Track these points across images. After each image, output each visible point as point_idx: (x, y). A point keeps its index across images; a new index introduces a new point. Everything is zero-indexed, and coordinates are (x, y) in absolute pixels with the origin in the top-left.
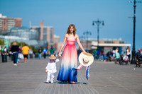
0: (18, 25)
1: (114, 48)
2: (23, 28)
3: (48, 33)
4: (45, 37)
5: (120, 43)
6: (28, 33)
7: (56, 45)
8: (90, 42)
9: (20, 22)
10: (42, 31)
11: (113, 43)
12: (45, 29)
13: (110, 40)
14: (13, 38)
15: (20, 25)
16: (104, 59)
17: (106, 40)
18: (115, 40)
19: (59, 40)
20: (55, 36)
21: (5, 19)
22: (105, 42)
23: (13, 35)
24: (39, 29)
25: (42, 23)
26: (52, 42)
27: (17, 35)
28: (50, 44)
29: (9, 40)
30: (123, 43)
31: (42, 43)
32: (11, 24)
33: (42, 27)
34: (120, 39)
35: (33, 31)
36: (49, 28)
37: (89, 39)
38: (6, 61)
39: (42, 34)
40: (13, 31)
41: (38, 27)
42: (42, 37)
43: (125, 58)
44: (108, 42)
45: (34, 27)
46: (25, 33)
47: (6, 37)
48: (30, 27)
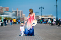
0: (7, 10)
1: (49, 19)
2: (9, 11)
3: (20, 13)
4: (19, 15)
5: (51, 16)
6: (11, 13)
7: (24, 18)
8: (38, 16)
9: (8, 9)
10: (17, 12)
11: (48, 16)
12: (19, 12)
13: (47, 15)
14: (5, 16)
15: (8, 10)
16: (45, 23)
17: (45, 15)
18: (49, 15)
19: (25, 16)
20: (23, 14)
21: (1, 8)
22: (45, 16)
23: (5, 14)
24: (16, 12)
25: (18, 9)
26: (22, 17)
27: (7, 15)
28: (21, 18)
29: (3, 17)
30: (52, 16)
31: (18, 17)
32: (4, 10)
33: (18, 11)
34: (51, 15)
35: (14, 12)
36: (20, 11)
37: (38, 15)
38: (3, 26)
39: (18, 14)
40: (5, 13)
41: (16, 11)
42: (17, 15)
43: (53, 23)
44: (46, 16)
45: (14, 11)
46: (10, 13)
47: (2, 15)
48: (12, 11)
